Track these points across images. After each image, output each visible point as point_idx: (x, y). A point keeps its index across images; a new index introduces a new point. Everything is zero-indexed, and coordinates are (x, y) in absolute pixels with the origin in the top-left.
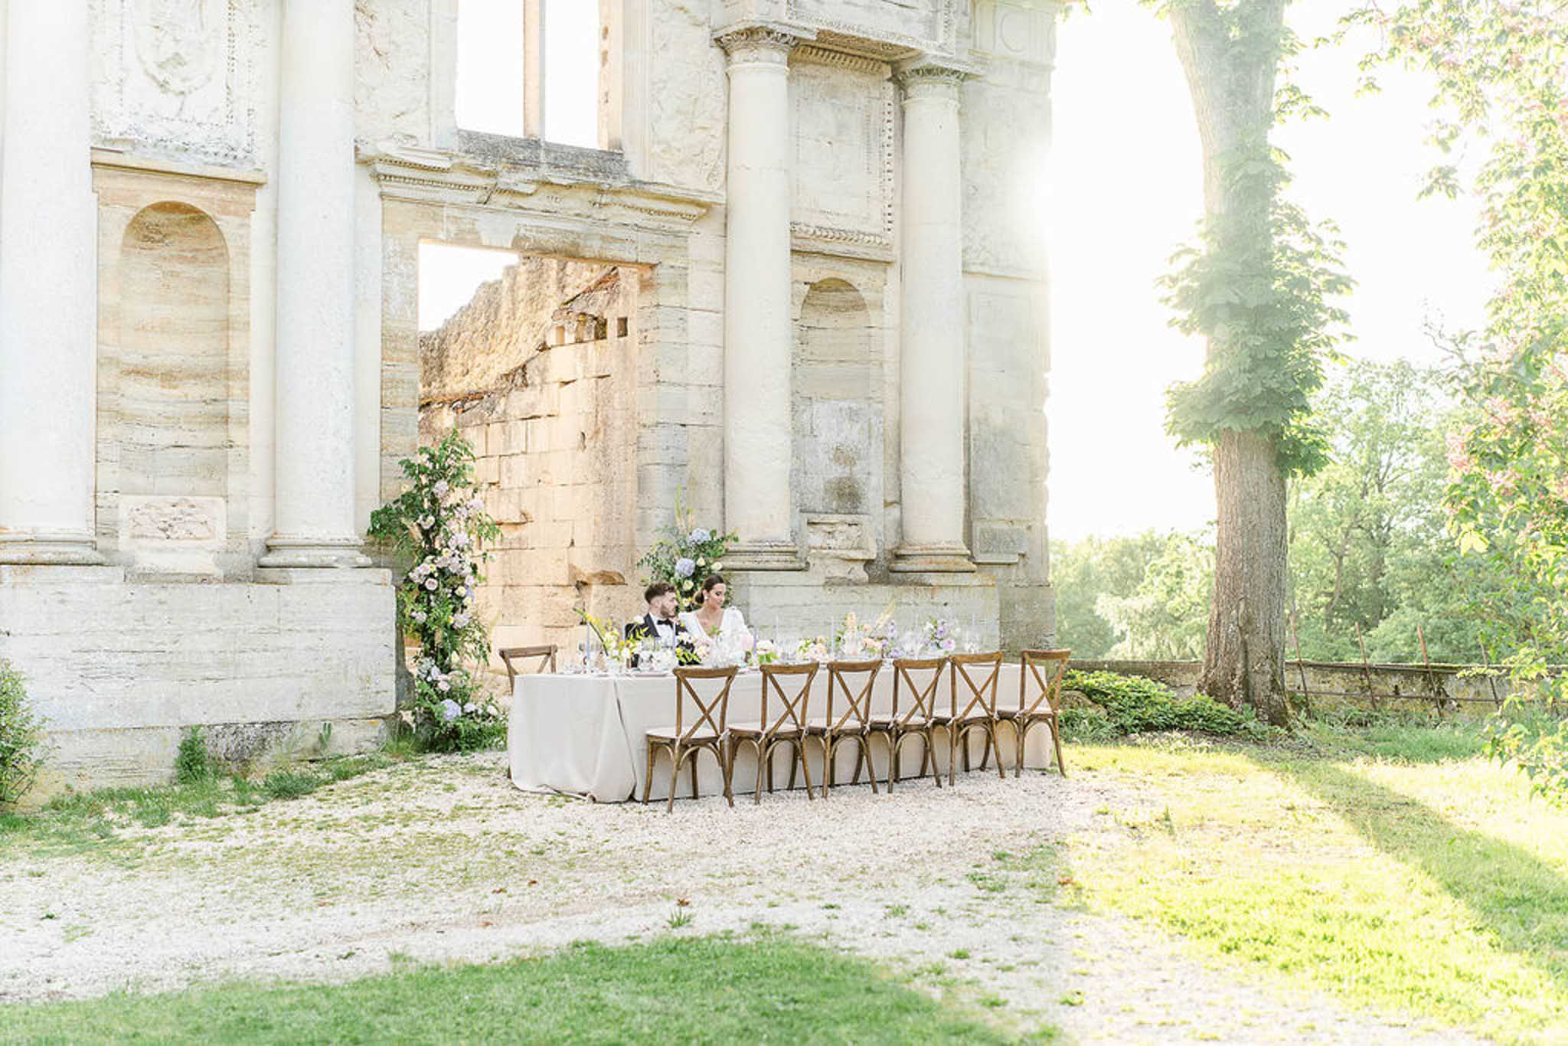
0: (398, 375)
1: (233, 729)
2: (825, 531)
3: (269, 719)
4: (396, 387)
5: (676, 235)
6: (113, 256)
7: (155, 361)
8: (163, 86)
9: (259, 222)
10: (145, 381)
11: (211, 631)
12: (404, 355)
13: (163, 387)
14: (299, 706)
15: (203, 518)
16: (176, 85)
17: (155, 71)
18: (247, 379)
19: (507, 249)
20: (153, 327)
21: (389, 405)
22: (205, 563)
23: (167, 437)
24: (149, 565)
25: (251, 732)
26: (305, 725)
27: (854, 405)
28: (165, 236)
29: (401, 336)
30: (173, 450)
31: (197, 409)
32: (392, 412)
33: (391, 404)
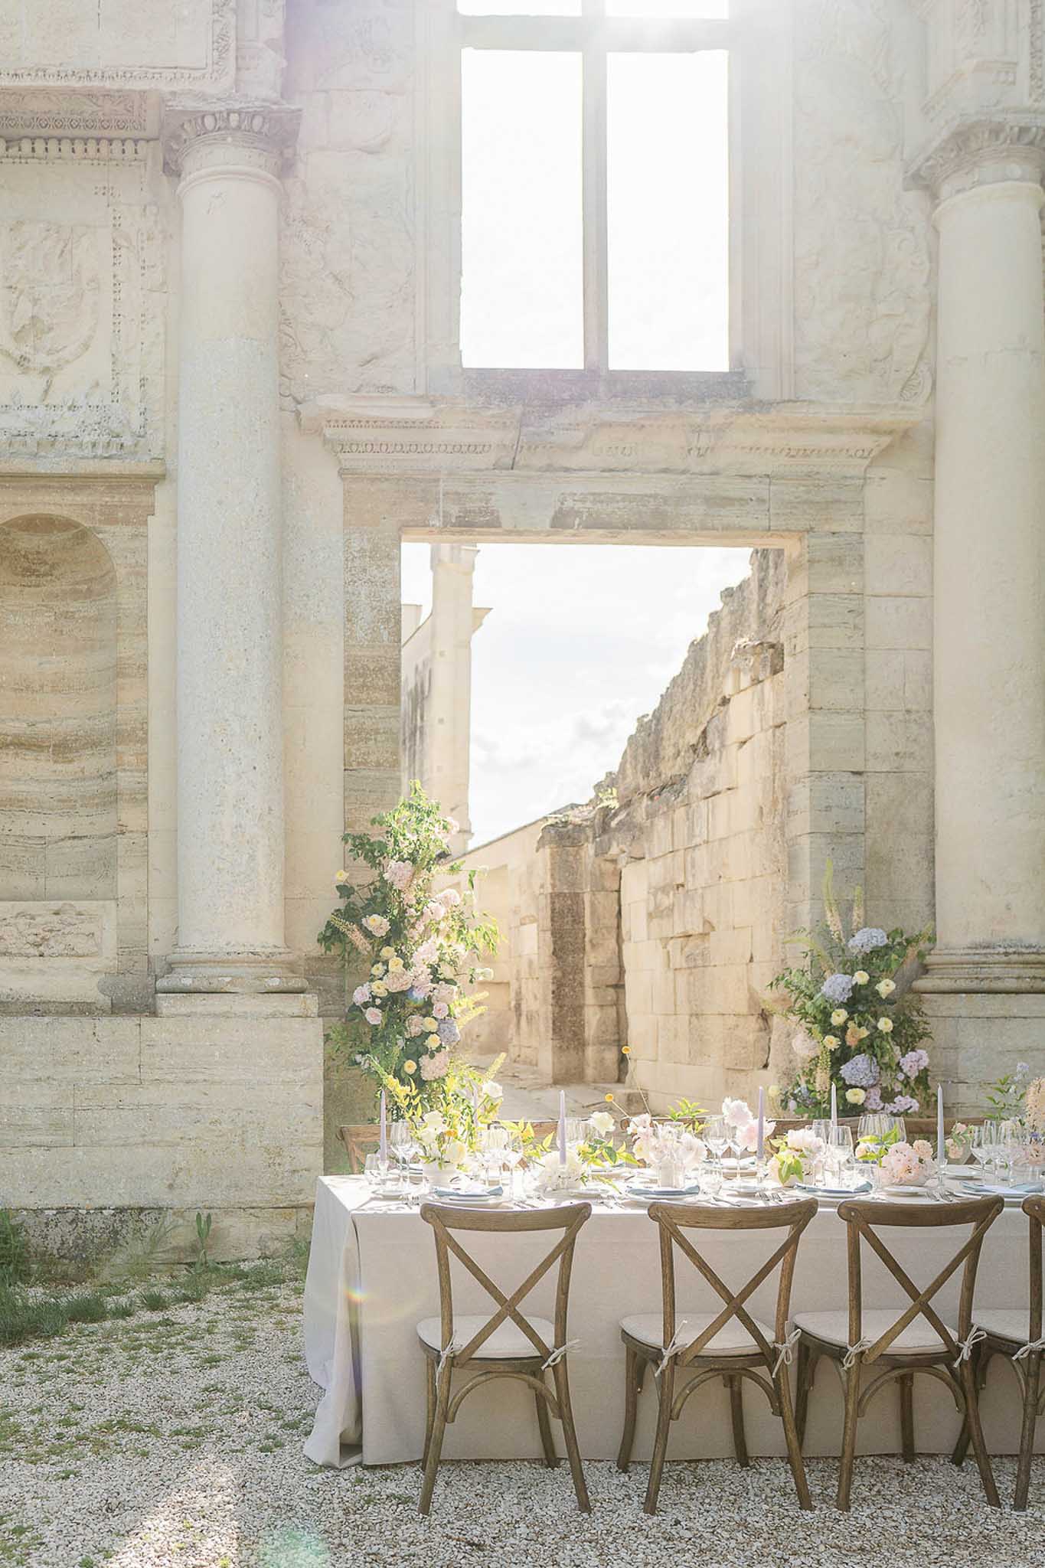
0: (368, 723)
1: (70, 1216)
3: (126, 1202)
4: (367, 740)
7: (43, 728)
10: (30, 755)
11: (39, 1080)
12: (378, 695)
13: (55, 762)
14: (171, 1186)
15: (89, 928)
17: (6, 342)
18: (144, 741)
19: (538, 533)
20: (42, 687)
21: (354, 766)
22: (88, 988)
23: (59, 827)
25: (98, 1221)
26: (180, 1214)
28: (53, 567)
29: (372, 668)
30: (69, 843)
31: (93, 787)
32: (359, 775)
33: (359, 764)
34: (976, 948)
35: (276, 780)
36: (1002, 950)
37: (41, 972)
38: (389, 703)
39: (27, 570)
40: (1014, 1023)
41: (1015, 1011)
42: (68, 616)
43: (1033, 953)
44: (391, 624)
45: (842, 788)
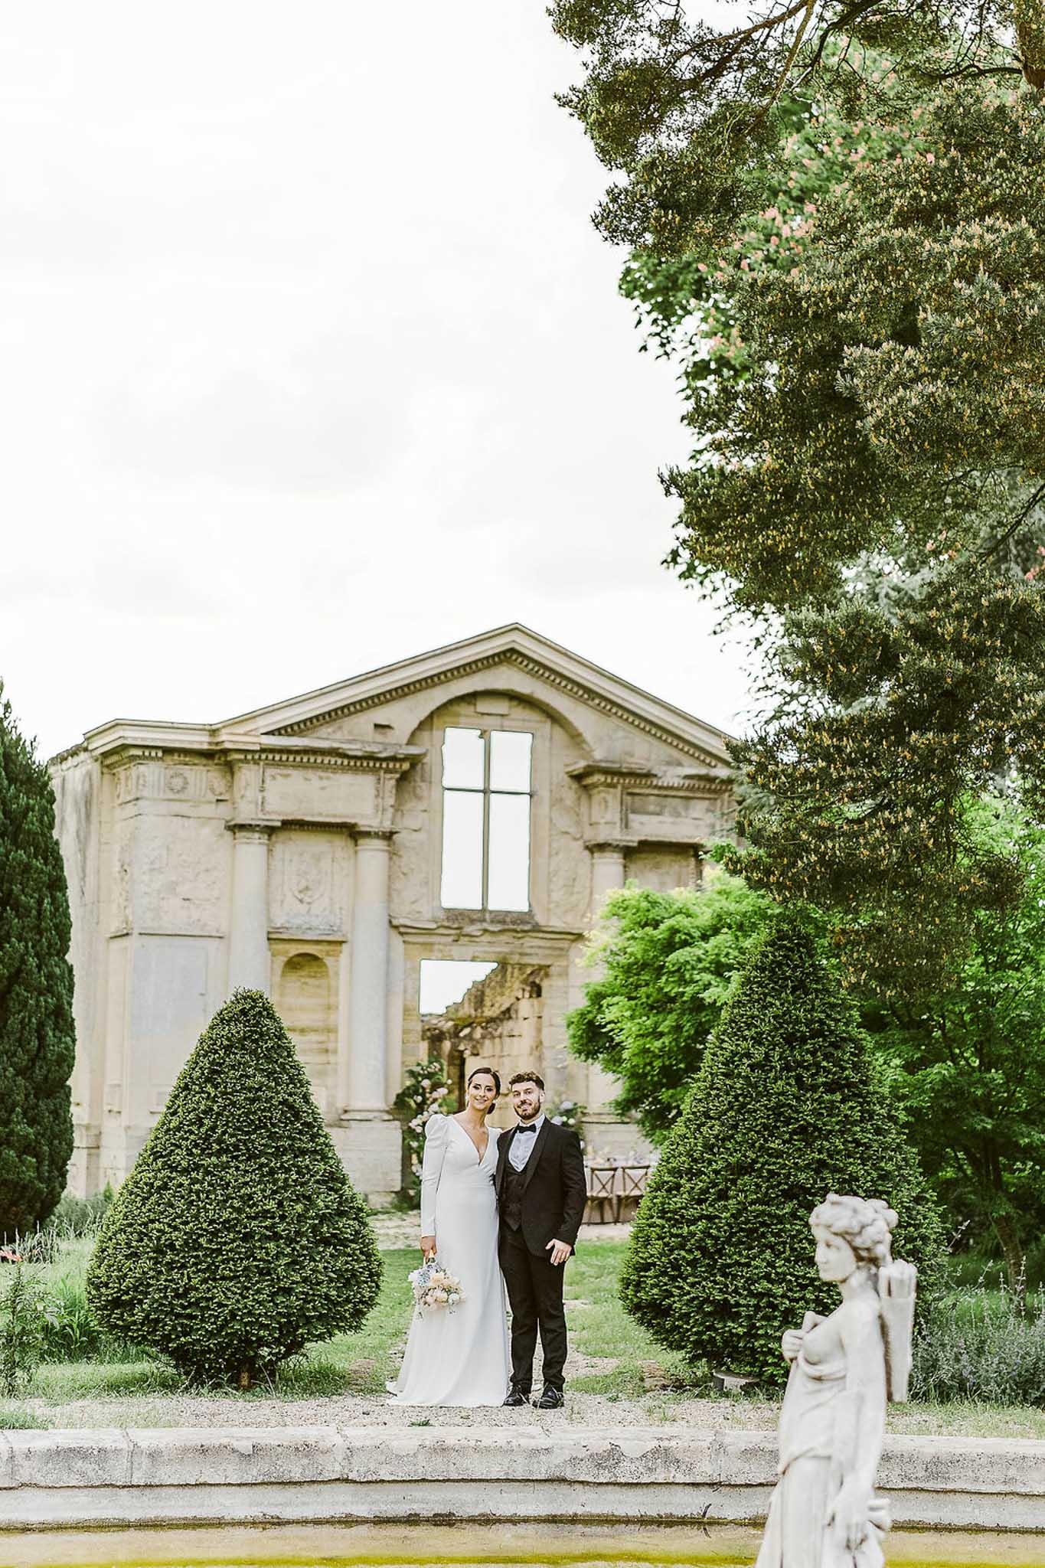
4: (410, 1033)
5: (561, 949)
6: (277, 979)
7: (296, 1024)
8: (301, 901)
9: (344, 958)
12: (414, 1018)
13: (300, 1036)
16: (307, 900)
17: (297, 894)
18: (337, 1032)
20: (296, 1008)
29: (412, 1009)
35: (383, 1048)
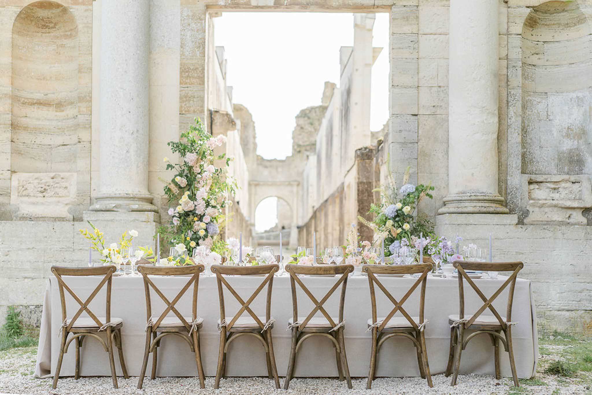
0: (190, 93)
2: (548, 188)
4: (189, 101)
10: (45, 108)
12: (195, 80)
13: (56, 111)
15: (64, 184)
18: (90, 101)
19: (270, 7)
20: (51, 78)
21: (184, 112)
22: (63, 211)
24: (27, 212)
27: (580, 95)
28: (55, 24)
29: (192, 68)
30: (61, 147)
31: (71, 122)
32: (186, 116)
33: (186, 111)
34: (459, 194)
35: (141, 118)
36: (469, 194)
37: (42, 204)
38: (200, 84)
39: (43, 25)
40: (470, 227)
41: (472, 221)
42: (63, 46)
43: (483, 196)
44: (201, 49)
45: (407, 122)
